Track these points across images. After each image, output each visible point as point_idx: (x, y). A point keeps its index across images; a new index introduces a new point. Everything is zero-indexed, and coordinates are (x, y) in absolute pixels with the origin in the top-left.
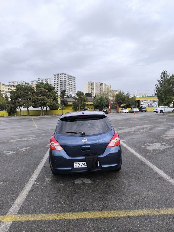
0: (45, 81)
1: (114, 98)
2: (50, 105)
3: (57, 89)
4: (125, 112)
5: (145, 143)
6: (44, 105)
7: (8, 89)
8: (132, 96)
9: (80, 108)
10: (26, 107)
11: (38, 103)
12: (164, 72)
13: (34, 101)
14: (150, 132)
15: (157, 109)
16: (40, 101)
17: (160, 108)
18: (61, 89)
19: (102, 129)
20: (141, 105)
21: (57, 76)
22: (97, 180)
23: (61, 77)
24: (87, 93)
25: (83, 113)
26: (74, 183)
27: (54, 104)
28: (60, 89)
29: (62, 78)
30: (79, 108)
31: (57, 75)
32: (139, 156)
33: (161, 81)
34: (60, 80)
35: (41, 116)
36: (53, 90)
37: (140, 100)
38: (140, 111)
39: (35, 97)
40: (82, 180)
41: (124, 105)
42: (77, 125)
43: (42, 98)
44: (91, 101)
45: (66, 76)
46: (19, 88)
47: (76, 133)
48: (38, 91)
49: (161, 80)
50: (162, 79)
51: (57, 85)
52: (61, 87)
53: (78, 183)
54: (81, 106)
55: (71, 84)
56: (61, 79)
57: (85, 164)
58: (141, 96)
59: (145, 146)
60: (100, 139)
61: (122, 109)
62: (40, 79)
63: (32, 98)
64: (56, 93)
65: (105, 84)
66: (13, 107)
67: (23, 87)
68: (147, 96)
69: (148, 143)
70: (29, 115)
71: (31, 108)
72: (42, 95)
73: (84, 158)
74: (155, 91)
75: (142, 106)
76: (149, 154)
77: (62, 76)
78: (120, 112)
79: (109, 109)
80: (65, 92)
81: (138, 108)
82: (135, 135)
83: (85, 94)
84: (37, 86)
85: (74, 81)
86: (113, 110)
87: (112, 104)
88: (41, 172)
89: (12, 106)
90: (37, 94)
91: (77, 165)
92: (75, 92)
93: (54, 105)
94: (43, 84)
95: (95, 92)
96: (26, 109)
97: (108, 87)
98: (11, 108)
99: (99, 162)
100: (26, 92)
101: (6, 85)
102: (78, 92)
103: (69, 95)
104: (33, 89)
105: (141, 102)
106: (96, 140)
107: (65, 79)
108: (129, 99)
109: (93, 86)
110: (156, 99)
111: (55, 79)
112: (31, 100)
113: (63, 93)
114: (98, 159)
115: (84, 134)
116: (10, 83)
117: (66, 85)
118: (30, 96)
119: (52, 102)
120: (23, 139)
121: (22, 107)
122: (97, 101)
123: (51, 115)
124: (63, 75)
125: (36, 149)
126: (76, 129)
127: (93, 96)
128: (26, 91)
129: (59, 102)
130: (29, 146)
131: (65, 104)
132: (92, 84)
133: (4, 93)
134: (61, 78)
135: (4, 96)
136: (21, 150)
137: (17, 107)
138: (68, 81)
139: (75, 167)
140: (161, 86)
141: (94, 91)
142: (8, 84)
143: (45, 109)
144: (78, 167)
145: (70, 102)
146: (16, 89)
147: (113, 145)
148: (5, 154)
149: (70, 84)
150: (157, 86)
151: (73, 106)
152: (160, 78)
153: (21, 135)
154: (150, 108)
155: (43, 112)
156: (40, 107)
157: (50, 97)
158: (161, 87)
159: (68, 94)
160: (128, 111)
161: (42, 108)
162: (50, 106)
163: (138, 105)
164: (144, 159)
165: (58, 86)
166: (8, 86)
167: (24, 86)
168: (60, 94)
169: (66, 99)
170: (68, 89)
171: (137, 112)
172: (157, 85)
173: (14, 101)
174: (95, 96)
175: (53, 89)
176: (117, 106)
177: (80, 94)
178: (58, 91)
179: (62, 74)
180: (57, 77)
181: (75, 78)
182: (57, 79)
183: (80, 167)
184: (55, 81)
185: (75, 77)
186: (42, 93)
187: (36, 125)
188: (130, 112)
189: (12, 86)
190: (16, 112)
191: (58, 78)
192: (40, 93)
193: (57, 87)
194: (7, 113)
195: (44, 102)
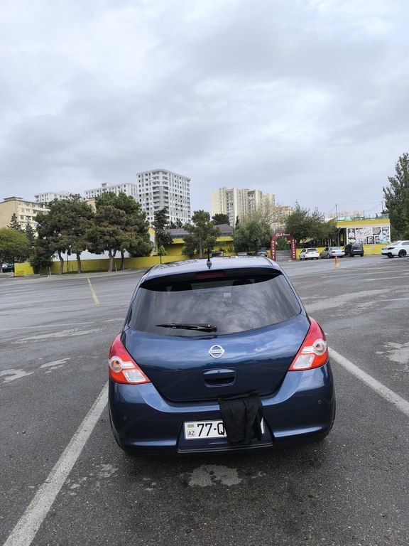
0: (118, 189)
1: (283, 226)
2: (131, 245)
3: (148, 209)
4: (312, 259)
5: (380, 341)
6: (116, 246)
7: (34, 212)
8: (327, 220)
9: (201, 251)
10: (73, 252)
11: (102, 241)
12: (405, 157)
13: (92, 238)
14: (387, 308)
15: (390, 248)
16: (107, 238)
17: (399, 246)
18: (155, 208)
19: (266, 307)
20: (350, 238)
21: (145, 177)
22: (259, 475)
23: (155, 178)
24: (217, 215)
25: (209, 265)
26: (185, 484)
27: (139, 244)
28: (153, 208)
29: (158, 183)
30: (198, 252)
31: (147, 175)
32: (375, 384)
33: (396, 179)
34: (153, 185)
35: (110, 274)
36: (137, 209)
37: (347, 227)
38: (346, 254)
39: (95, 227)
40: (212, 473)
41: (308, 240)
42: (192, 297)
43: (111, 229)
44: (229, 234)
45: (167, 176)
46: (57, 207)
47: (188, 328)
48: (101, 213)
49: (397, 177)
50: (400, 174)
51: (147, 199)
52: (155, 203)
53: (198, 486)
54: (204, 247)
55: (179, 194)
56: (155, 183)
57: (221, 426)
58: (348, 218)
59: (385, 350)
60: (263, 344)
61: (304, 251)
62: (108, 185)
63: (87, 230)
64: (144, 216)
65: (261, 193)
66: (44, 254)
67: (64, 205)
68: (364, 218)
69: (390, 340)
70: (82, 272)
71: (86, 255)
72: (110, 223)
73: (216, 408)
74: (384, 204)
75: (352, 241)
76: (402, 377)
77: (158, 178)
78: (298, 258)
79: (271, 252)
80: (167, 215)
81: (343, 247)
82: (349, 317)
83: (213, 218)
84: (99, 202)
85: (187, 187)
86: (280, 254)
87: (278, 239)
88: (89, 441)
89: (42, 250)
90: (99, 220)
91: (193, 431)
92: (188, 214)
93: (140, 246)
94: (112, 197)
95: (236, 213)
96: (73, 257)
97: (267, 199)
98: (40, 255)
99: (265, 421)
100: (72, 217)
101: (28, 203)
102: (195, 213)
103: (174, 221)
104: (90, 210)
105: (349, 232)
106: (250, 348)
107: (166, 183)
108: (321, 226)
109: (232, 198)
110: (386, 224)
111: (141, 184)
112: (86, 236)
113: (161, 217)
114: (262, 412)
115: (215, 330)
116: (37, 197)
117: (167, 198)
118: (81, 225)
119: (136, 238)
120: (58, 335)
121: (64, 253)
122: (243, 233)
123: (133, 269)
124: (161, 175)
125: (85, 364)
126: (191, 308)
127: (233, 221)
128: (73, 214)
129: (152, 238)
130: (70, 355)
131: (165, 243)
132: (229, 194)
133: (24, 220)
134: (156, 181)
135: (24, 228)
136: (46, 365)
137: (53, 253)
138: (171, 187)
139: (187, 437)
140: (397, 192)
141: (233, 209)
142: (34, 200)
143: (118, 255)
144: (196, 437)
145: (178, 237)
146: (49, 210)
147: (308, 366)
148: (4, 380)
149: (176, 195)
150: (388, 193)
151: (184, 247)
152: (396, 173)
153: (55, 322)
154: (372, 246)
155: (113, 263)
156: (107, 252)
157: (130, 228)
158: (396, 194)
159: (172, 218)
160: (317, 255)
161: (113, 253)
162: (130, 249)
163: (342, 240)
164: (391, 393)
165: (150, 201)
166: (34, 204)
167: (68, 202)
168: (153, 220)
169: (169, 230)
170: (172, 207)
171: (341, 257)
172: (388, 190)
173: (45, 238)
174: (238, 221)
175: (137, 207)
176: (291, 245)
177: (200, 217)
178: (148, 214)
179: (158, 172)
180: (147, 180)
181: (189, 181)
182: (147, 185)
183: (204, 436)
184: (141, 188)
185: (188, 177)
186: (112, 218)
187: (95, 297)
188: (322, 257)
189: (41, 205)
190: (51, 264)
191: (148, 182)
192: (107, 217)
193: (148, 204)
194: (31, 269)
195: (117, 240)
